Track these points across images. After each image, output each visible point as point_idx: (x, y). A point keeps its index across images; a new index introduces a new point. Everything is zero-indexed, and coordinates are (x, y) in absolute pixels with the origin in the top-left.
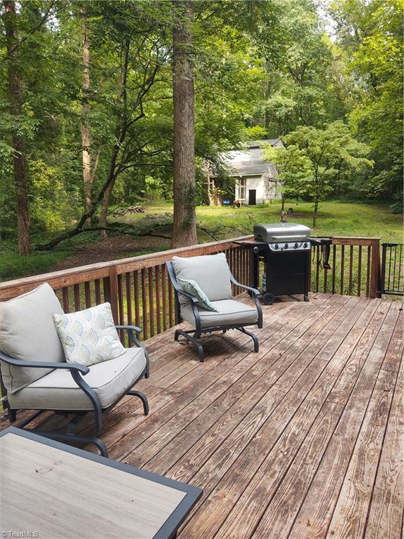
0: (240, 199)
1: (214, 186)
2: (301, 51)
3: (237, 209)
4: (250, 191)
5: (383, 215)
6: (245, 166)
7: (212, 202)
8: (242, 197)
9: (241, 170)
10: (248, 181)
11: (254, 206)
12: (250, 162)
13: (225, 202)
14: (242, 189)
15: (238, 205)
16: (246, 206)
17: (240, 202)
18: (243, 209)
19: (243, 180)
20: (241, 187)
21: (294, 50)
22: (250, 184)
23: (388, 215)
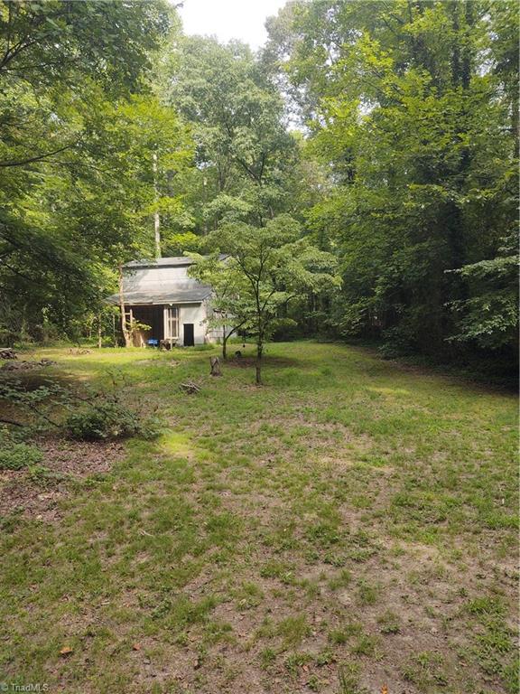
0: (171, 338)
1: (132, 318)
2: (253, 136)
3: (164, 353)
4: (185, 325)
5: (369, 361)
6: (180, 291)
7: (129, 342)
8: (174, 335)
9: (172, 296)
10: (183, 311)
11: (191, 347)
12: (187, 285)
13: (150, 342)
14: (174, 323)
15: (168, 347)
16: (179, 347)
17: (170, 342)
18: (175, 352)
19: (174, 309)
20: (172, 319)
21: (245, 136)
22: (185, 316)
23: (376, 362)
